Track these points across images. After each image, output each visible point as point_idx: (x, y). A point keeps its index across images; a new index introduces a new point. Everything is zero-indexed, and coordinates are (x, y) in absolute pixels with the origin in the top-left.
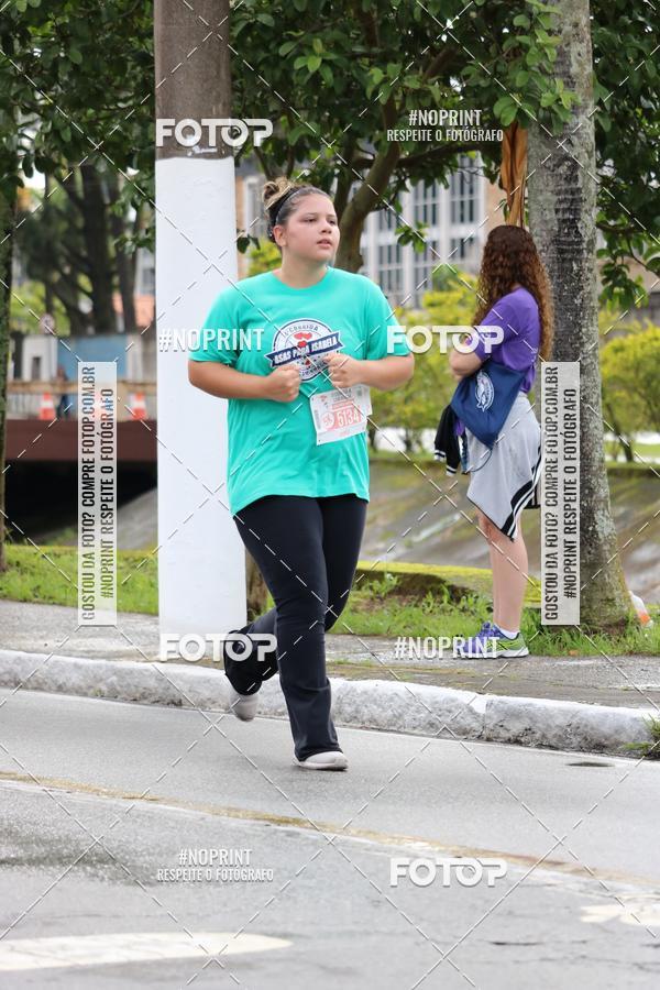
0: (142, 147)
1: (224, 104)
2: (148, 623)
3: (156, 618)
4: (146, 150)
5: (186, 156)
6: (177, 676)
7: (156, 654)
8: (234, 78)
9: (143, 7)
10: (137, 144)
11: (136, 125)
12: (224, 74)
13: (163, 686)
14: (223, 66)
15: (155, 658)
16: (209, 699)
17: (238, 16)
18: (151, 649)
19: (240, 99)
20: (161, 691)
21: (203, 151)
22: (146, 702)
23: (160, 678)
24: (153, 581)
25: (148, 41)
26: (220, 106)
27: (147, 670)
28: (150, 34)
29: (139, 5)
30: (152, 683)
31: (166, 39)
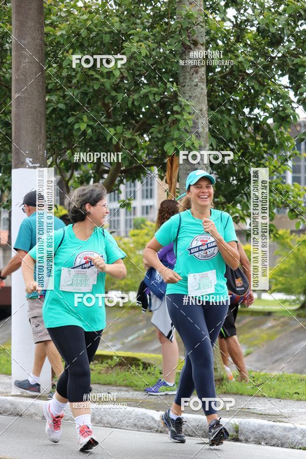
0: (5, 163)
1: (43, 144)
2: (6, 378)
3: (10, 376)
4: (7, 165)
5: (26, 168)
6: (20, 403)
7: (10, 393)
8: (47, 132)
9: (6, 101)
10: (3, 162)
11: (2, 153)
12: (43, 131)
13: (13, 407)
14: (43, 127)
15: (9, 394)
16: (34, 413)
17: (49, 105)
18: (8, 390)
19: (50, 142)
20: (12, 409)
21: (33, 165)
22: (5, 414)
23: (12, 404)
24: (9, 359)
25: (8, 117)
26: (41, 145)
27: (6, 400)
28: (10, 112)
29: (4, 100)
30: (8, 406)
31: (17, 115)
